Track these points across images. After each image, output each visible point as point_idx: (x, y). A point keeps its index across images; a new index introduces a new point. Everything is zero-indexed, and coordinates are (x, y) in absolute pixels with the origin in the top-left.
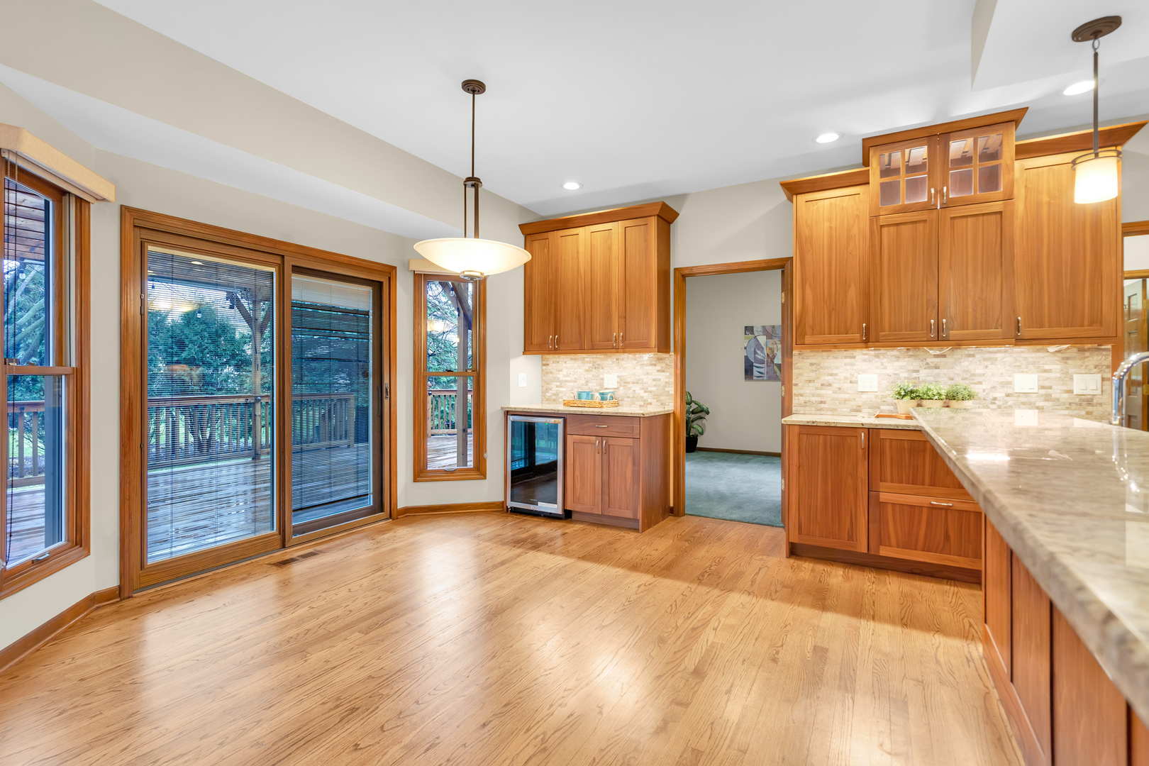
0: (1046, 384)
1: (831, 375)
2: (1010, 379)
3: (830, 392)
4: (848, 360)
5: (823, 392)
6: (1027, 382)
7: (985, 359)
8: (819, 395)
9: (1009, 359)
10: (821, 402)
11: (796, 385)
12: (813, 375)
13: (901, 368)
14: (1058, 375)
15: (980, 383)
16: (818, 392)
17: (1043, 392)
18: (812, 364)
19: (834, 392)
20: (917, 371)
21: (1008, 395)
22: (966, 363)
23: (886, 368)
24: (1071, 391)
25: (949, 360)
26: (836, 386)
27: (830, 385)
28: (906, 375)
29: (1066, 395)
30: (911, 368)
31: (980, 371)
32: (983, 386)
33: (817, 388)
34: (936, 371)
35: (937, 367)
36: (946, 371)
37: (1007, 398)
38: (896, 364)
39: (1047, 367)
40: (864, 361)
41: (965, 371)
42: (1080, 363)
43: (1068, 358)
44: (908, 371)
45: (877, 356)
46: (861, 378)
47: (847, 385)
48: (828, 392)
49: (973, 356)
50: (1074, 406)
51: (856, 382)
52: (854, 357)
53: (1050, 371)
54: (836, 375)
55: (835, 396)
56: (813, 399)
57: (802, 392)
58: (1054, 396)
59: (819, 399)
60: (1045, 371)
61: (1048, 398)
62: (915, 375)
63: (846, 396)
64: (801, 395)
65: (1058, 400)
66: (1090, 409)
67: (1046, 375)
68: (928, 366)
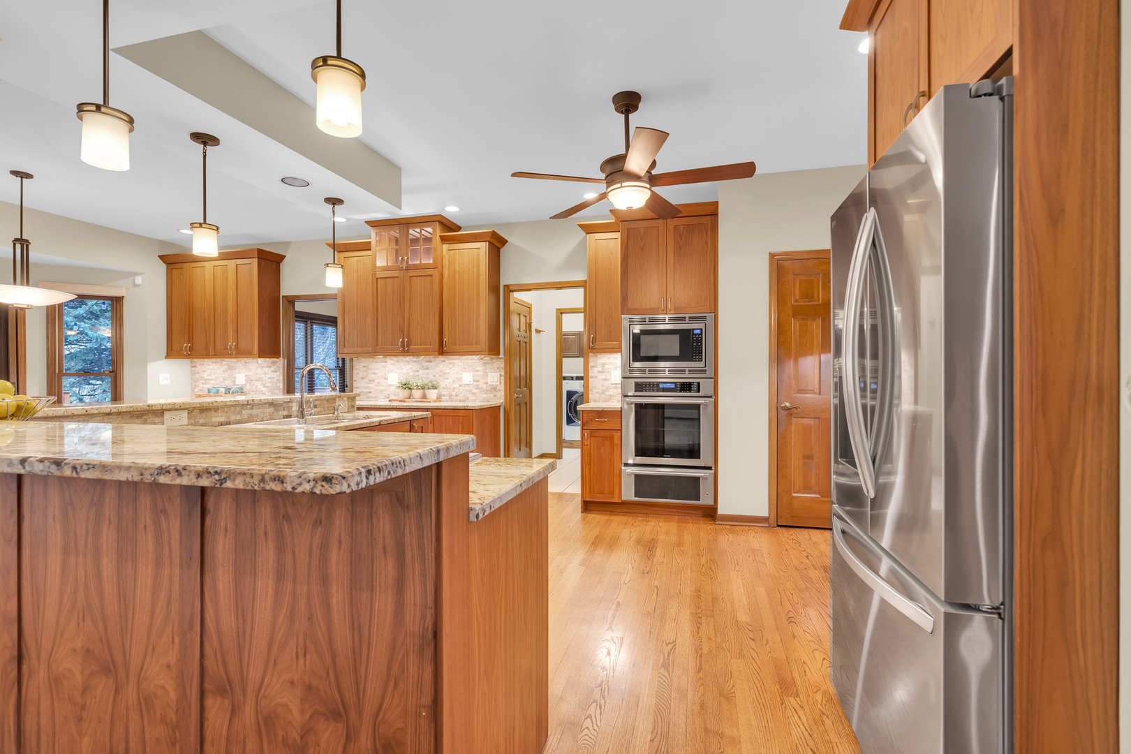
0: (477, 379)
1: (374, 374)
2: (461, 376)
3: (374, 385)
4: (383, 364)
5: (370, 385)
6: (468, 378)
7: (450, 364)
8: (368, 388)
9: (460, 364)
10: (369, 392)
11: (355, 381)
12: (365, 374)
13: (410, 369)
14: (482, 373)
15: (448, 378)
16: (367, 385)
17: (475, 383)
18: (364, 367)
19: (376, 385)
20: (418, 371)
21: (460, 386)
22: (441, 366)
23: (402, 369)
24: (487, 383)
25: (433, 364)
26: (376, 381)
27: (374, 381)
28: (412, 373)
29: (485, 385)
30: (415, 369)
31: (447, 371)
32: (449, 381)
33: (367, 383)
34: (427, 371)
35: (428, 369)
36: (431, 371)
37: (460, 388)
38: (408, 366)
39: (477, 369)
40: (392, 364)
41: (441, 371)
42: (490, 366)
43: (486, 363)
44: (414, 371)
45: (398, 361)
46: (390, 375)
47: (383, 381)
48: (372, 385)
49: (444, 361)
50: (488, 392)
51: (387, 379)
52: (386, 362)
53: (478, 371)
54: (377, 374)
55: (376, 388)
56: (365, 390)
57: (358, 385)
58: (481, 386)
59: (368, 390)
60: (477, 371)
61: (477, 387)
62: (417, 373)
63: (382, 388)
64: (358, 388)
65: (482, 388)
66: (495, 393)
67: (477, 373)
68: (424, 368)
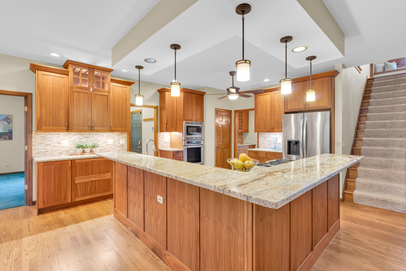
0: (115, 142)
1: (50, 141)
2: (107, 141)
3: (50, 147)
4: (57, 136)
5: (47, 148)
6: (110, 141)
7: (101, 135)
8: (45, 149)
9: (106, 135)
10: (46, 152)
11: (34, 145)
12: (42, 141)
13: (77, 138)
14: (117, 139)
15: (99, 142)
16: (45, 148)
17: (114, 144)
18: (41, 137)
19: (51, 147)
20: (82, 139)
21: (106, 145)
22: (96, 136)
23: (71, 138)
24: (119, 143)
25: (91, 135)
26: (52, 145)
27: (50, 145)
28: (78, 140)
29: (119, 145)
30: (80, 138)
31: (99, 139)
32: (100, 143)
33: (44, 146)
34: (88, 139)
35: (88, 138)
36: (90, 139)
37: (106, 146)
38: (75, 137)
39: (115, 137)
40: (64, 136)
41: (95, 139)
42: (121, 136)
43: (119, 135)
44: (79, 139)
45: (68, 134)
46: (62, 142)
47: (57, 145)
48: (49, 148)
49: (98, 134)
50: (120, 147)
51: (61, 143)
52: (60, 134)
53: (115, 138)
54: (53, 141)
55: (52, 149)
56: (42, 151)
57: (37, 148)
58: (116, 145)
59: (45, 150)
60: (114, 138)
61: (115, 145)
62: (81, 140)
63: (57, 149)
64: (36, 149)
65: (117, 146)
66: (123, 147)
67: (115, 139)
68: (85, 137)
